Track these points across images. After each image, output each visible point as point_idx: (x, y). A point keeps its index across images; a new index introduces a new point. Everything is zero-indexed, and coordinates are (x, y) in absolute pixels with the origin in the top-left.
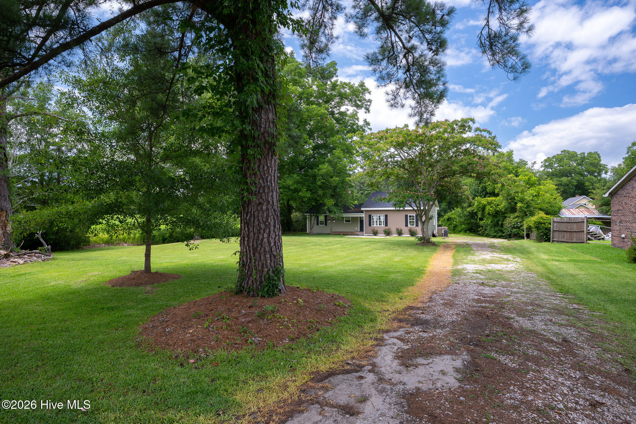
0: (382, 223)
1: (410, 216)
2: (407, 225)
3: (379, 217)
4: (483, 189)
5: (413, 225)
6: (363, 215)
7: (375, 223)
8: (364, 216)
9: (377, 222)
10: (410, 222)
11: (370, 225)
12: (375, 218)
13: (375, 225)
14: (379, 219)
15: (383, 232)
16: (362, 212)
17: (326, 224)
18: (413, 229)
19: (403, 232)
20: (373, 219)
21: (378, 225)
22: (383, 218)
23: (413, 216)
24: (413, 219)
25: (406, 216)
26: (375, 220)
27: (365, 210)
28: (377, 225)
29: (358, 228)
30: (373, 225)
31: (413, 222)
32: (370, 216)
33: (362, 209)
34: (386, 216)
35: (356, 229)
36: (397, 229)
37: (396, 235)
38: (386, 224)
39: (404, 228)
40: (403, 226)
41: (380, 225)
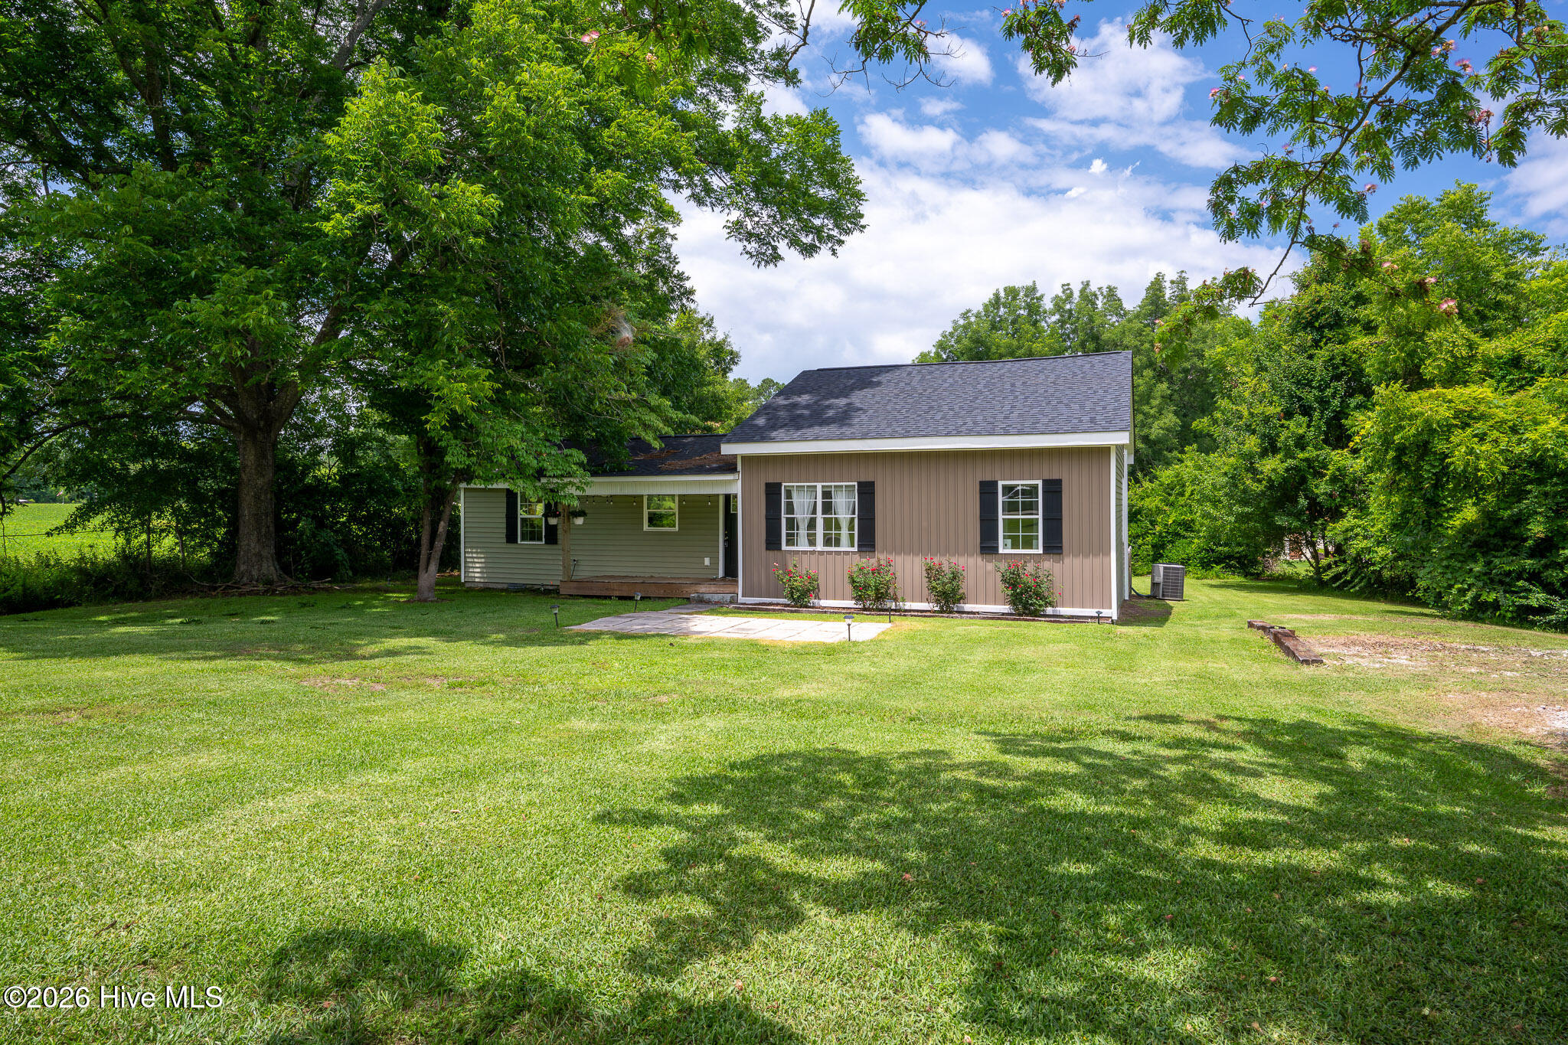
0: (844, 533)
1: (1010, 492)
2: (988, 547)
3: (827, 494)
4: (1335, 367)
5: (1029, 543)
6: (734, 485)
7: (803, 532)
8: (737, 489)
9: (812, 524)
10: (1011, 525)
11: (773, 542)
12: (803, 501)
13: (803, 546)
14: (828, 508)
15: (849, 588)
16: (728, 466)
17: (551, 539)
18: (1030, 568)
19: (966, 586)
20: (790, 508)
21: (820, 547)
22: (845, 506)
23: (1029, 491)
24: (1030, 507)
25: (987, 490)
26: (801, 515)
27: (748, 460)
28: (812, 543)
29: (713, 560)
30: (790, 542)
31: (1030, 525)
32: (773, 491)
33: (728, 450)
34: (867, 492)
35: (707, 561)
36: (929, 570)
37: (924, 606)
38: (867, 541)
39: (971, 561)
40: (966, 552)
41: (828, 542)
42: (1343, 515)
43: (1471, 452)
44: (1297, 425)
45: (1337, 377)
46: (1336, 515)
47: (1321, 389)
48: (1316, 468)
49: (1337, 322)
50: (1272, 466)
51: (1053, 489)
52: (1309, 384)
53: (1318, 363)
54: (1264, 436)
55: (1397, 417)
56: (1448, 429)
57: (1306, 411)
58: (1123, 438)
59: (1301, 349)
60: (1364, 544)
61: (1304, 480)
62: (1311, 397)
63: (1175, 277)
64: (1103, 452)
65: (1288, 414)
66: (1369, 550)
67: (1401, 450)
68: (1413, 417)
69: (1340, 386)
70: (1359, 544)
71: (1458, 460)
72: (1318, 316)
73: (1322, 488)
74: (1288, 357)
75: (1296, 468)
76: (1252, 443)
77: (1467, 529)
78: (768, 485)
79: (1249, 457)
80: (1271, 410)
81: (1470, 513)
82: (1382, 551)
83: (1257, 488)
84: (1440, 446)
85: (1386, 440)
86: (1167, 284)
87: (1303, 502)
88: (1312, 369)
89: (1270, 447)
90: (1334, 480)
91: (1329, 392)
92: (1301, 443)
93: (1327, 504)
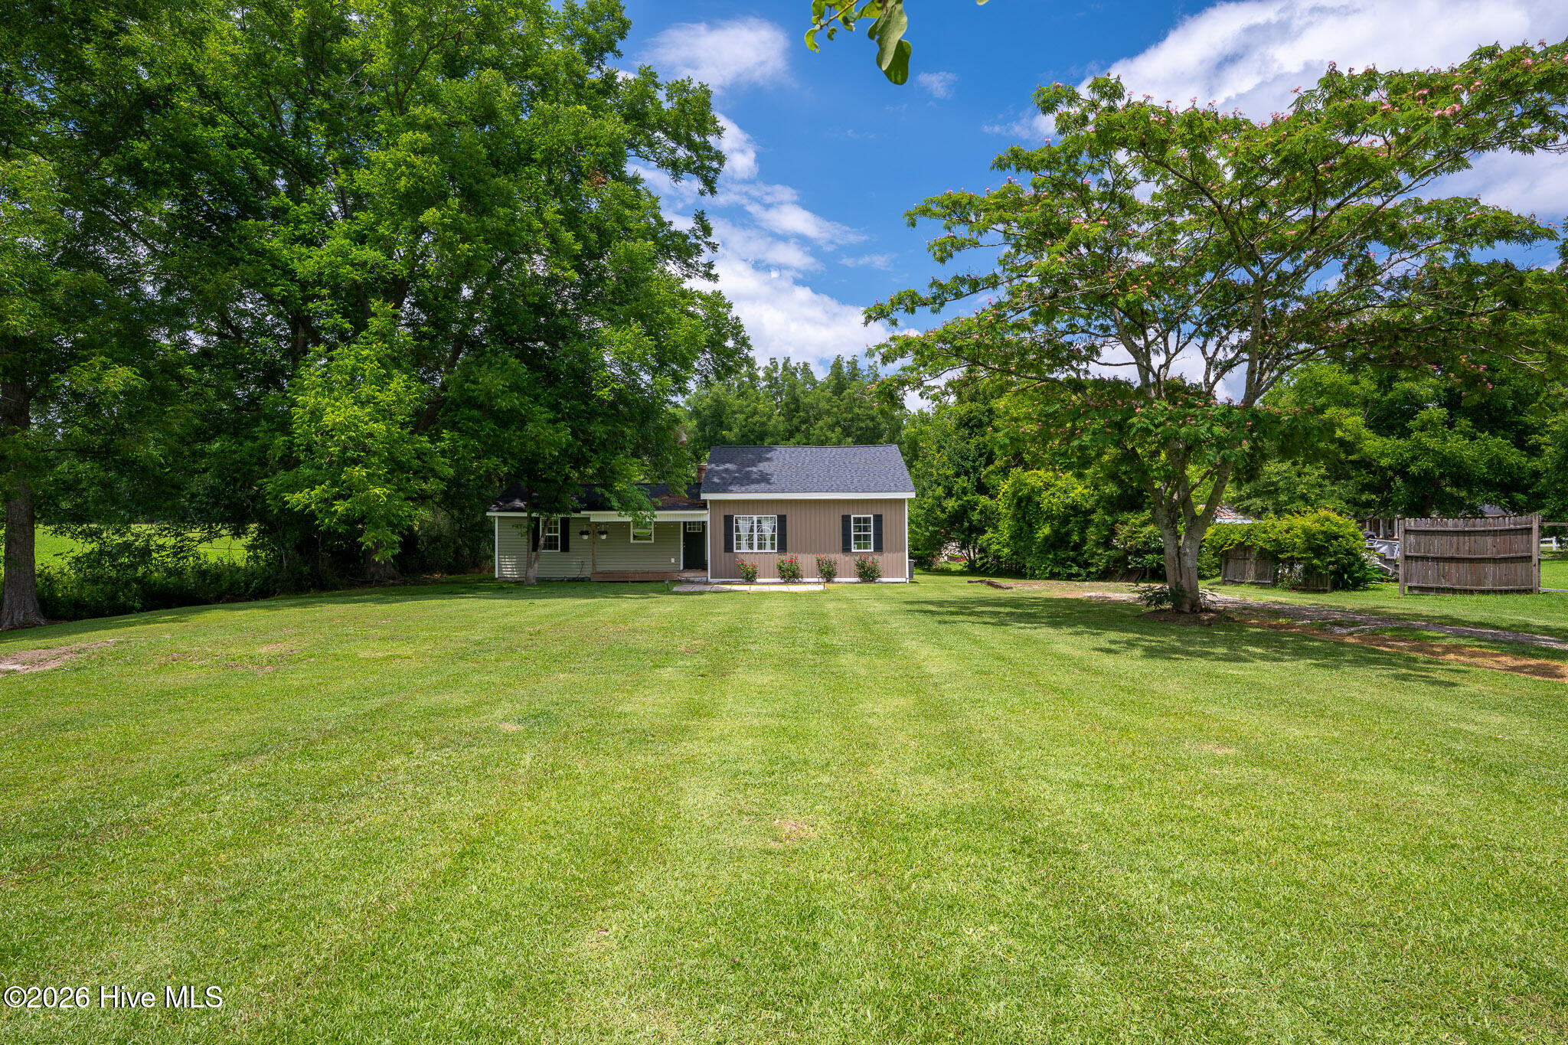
0: (768, 542)
1: (857, 520)
2: (846, 549)
3: (759, 522)
5: (866, 546)
6: (704, 516)
7: (744, 542)
8: (707, 518)
9: (751, 537)
10: (857, 537)
11: (728, 548)
12: (745, 525)
13: (745, 549)
14: (759, 529)
15: (775, 572)
16: (703, 506)
17: (565, 548)
18: (867, 558)
20: (738, 530)
21: (756, 550)
22: (768, 528)
23: (866, 520)
24: (867, 528)
25: (846, 519)
26: (744, 533)
27: (715, 502)
28: (751, 546)
29: (677, 560)
30: (739, 548)
31: (867, 537)
32: (728, 520)
33: (704, 496)
34: (782, 520)
35: (673, 560)
36: (818, 561)
37: (816, 580)
38: (783, 547)
39: (837, 556)
40: (835, 552)
41: (760, 547)
42: (986, 532)
43: (1050, 502)
44: (962, 482)
45: (981, 456)
46: (983, 532)
47: (974, 461)
48: (972, 506)
49: (980, 425)
50: (951, 504)
51: (878, 519)
52: (967, 459)
53: (972, 447)
54: (945, 487)
55: (1020, 483)
56: (1040, 491)
57: (967, 473)
58: (913, 495)
59: (963, 438)
60: (997, 547)
61: (966, 512)
62: (969, 466)
63: (849, 359)
64: (902, 501)
65: (957, 475)
66: (999, 550)
67: (1020, 500)
68: (1026, 484)
69: (983, 460)
70: (995, 547)
71: (1044, 506)
72: (970, 420)
73: (975, 516)
74: (955, 443)
75: (962, 506)
76: (940, 491)
77: (1046, 538)
78: (725, 516)
79: (938, 499)
80: (950, 472)
81: (1046, 530)
82: (1006, 550)
83: (943, 516)
84: (1037, 499)
85: (1014, 494)
86: (845, 364)
87: (966, 524)
88: (969, 450)
89: (949, 493)
90: (981, 512)
91: (977, 463)
92: (964, 491)
93: (979, 525)
